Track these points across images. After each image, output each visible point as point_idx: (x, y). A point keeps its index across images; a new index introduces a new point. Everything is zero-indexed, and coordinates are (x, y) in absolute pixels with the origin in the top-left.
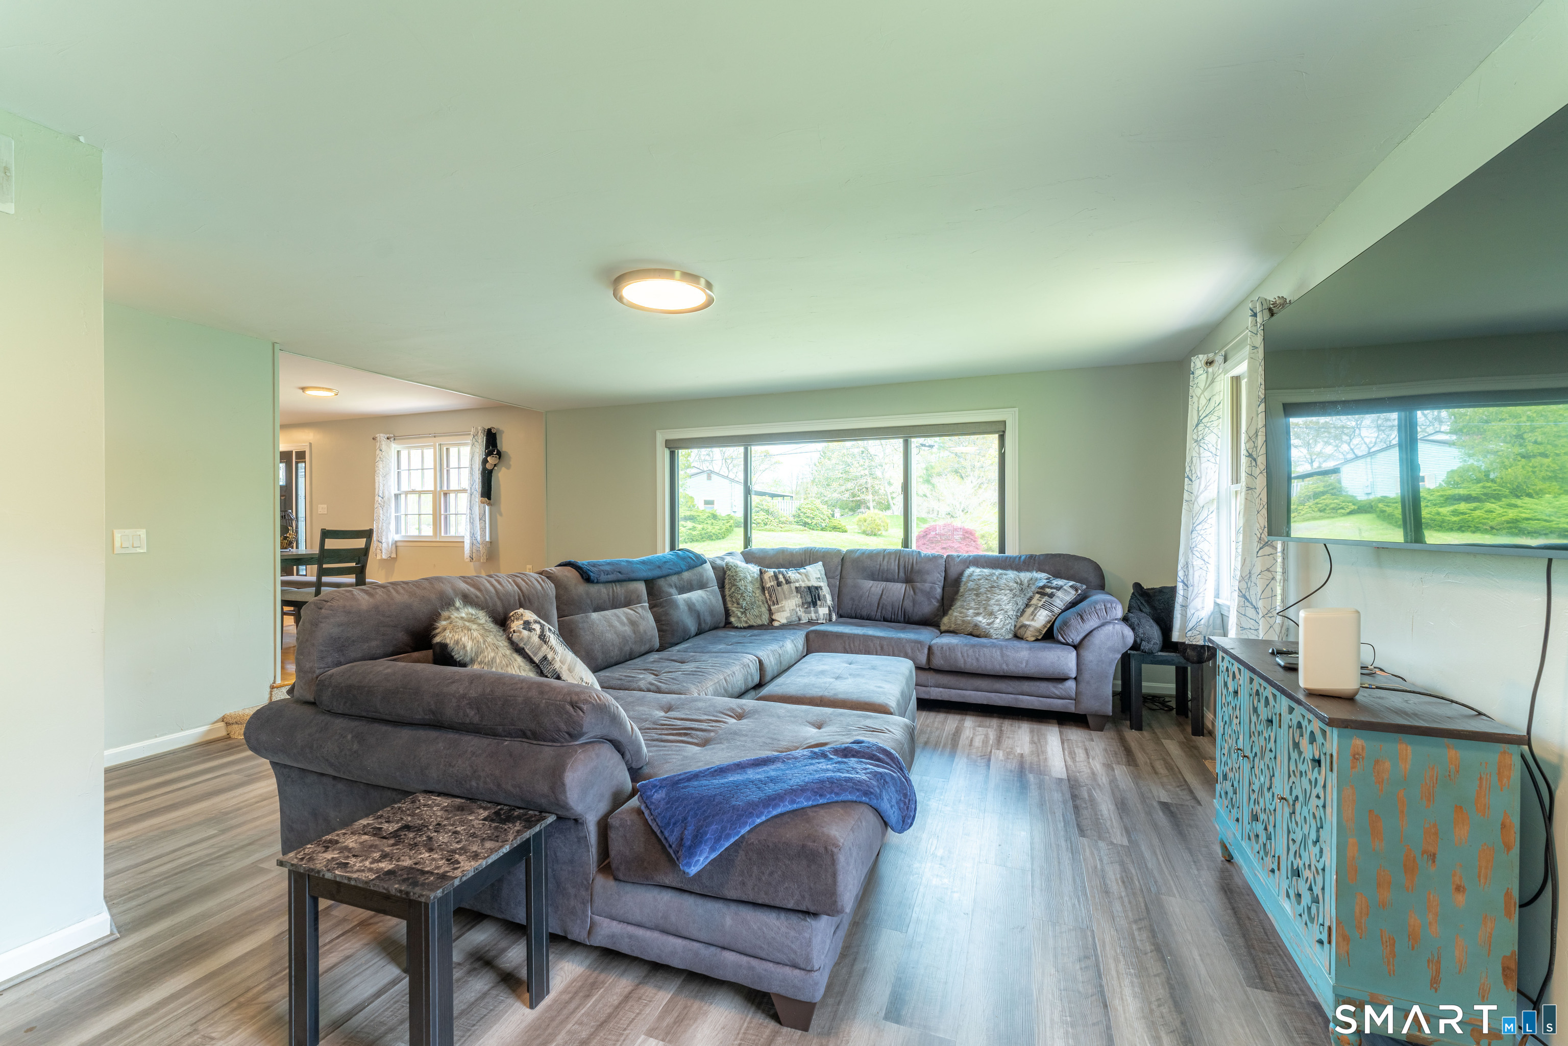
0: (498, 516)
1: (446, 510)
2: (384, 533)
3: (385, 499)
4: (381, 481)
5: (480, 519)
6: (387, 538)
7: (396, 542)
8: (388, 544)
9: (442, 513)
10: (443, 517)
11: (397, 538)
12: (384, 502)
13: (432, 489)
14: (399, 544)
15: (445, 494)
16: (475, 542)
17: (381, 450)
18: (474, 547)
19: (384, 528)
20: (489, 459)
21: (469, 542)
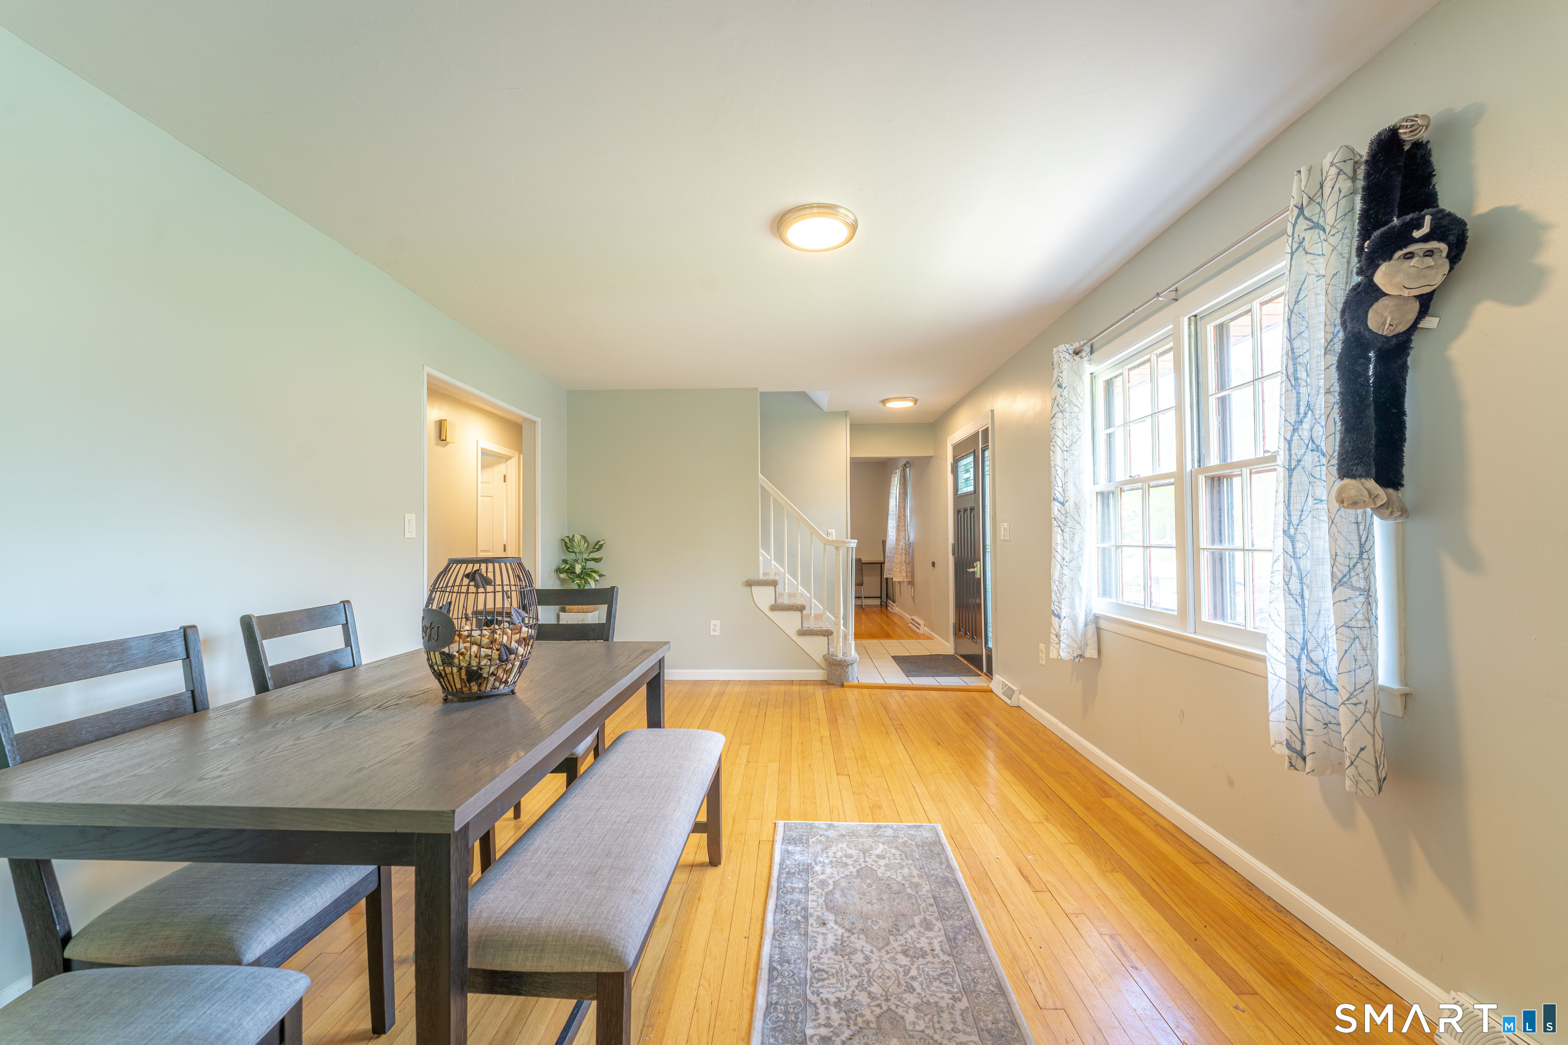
0: (1452, 572)
1: (1218, 534)
2: (1065, 594)
3: (1070, 506)
4: (1059, 462)
5: (1338, 583)
6: (1072, 606)
7: (1097, 618)
8: (1075, 623)
9: (1204, 540)
10: (1205, 557)
11: (1102, 607)
12: (1066, 514)
13: (1173, 468)
14: (1103, 624)
15: (1216, 481)
16: (1313, 682)
17: (1060, 386)
18: (1309, 703)
19: (1066, 580)
20: (1380, 278)
21: (1282, 671)
